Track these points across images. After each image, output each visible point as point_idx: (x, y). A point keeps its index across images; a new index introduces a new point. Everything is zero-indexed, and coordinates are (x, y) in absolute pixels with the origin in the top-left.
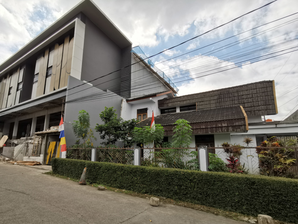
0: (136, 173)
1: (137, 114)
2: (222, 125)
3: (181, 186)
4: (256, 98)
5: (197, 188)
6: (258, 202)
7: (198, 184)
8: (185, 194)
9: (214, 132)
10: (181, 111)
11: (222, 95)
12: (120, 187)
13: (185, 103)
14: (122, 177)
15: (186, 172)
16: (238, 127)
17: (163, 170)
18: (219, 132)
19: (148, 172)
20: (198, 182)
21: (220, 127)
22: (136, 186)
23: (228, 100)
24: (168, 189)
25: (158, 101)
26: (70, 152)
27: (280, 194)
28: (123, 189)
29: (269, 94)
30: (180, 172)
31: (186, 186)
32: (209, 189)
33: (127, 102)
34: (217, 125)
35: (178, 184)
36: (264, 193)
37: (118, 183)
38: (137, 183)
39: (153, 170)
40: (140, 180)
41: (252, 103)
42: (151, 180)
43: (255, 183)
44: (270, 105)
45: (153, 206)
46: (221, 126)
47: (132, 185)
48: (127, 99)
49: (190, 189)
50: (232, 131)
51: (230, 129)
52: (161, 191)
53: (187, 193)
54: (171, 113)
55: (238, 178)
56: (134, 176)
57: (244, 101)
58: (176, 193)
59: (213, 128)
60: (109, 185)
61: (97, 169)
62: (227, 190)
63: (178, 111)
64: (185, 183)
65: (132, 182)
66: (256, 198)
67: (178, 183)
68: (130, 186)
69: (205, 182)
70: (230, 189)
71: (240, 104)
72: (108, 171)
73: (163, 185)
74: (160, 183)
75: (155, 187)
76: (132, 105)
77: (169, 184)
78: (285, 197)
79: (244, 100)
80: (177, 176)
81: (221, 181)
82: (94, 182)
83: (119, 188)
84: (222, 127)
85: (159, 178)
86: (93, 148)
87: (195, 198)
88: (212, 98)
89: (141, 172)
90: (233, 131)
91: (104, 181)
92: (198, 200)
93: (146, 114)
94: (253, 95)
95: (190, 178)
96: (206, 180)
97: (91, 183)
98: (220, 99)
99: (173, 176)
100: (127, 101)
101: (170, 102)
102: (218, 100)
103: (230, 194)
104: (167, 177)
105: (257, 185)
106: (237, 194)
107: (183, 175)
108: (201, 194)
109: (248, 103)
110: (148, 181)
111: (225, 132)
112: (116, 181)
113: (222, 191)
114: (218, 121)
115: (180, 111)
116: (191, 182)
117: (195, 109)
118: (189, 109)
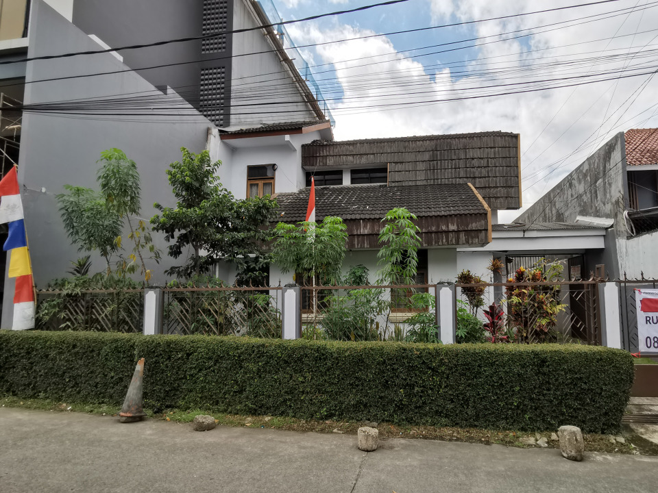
0: (303, 363)
1: (248, 180)
2: (448, 227)
3: (412, 386)
4: (494, 168)
5: (445, 387)
6: (547, 400)
7: (447, 378)
8: (420, 407)
9: (434, 243)
10: (353, 181)
11: (439, 152)
12: (255, 410)
13: (363, 162)
14: (260, 377)
15: (424, 350)
16: (476, 233)
17: (371, 349)
18: (443, 245)
19: (335, 355)
20: (448, 372)
21: (445, 232)
22: (302, 401)
23: (448, 166)
24: (381, 398)
25: (303, 146)
26: (54, 306)
27: (579, 379)
28: (265, 414)
29: (512, 162)
30: (412, 350)
31: (423, 386)
32: (469, 386)
33: (221, 139)
34: (438, 227)
35: (405, 383)
36: (557, 380)
37: (247, 398)
38: (303, 392)
39: (346, 351)
40: (313, 381)
41: (487, 179)
42: (343, 379)
43: (547, 362)
44: (512, 187)
45: (368, 451)
46: (446, 229)
47: (290, 400)
48: (220, 129)
49: (430, 392)
50: (464, 242)
51: (463, 237)
52: (365, 406)
53: (424, 403)
54: (332, 186)
55: (521, 354)
56: (296, 372)
57: (474, 173)
58: (400, 407)
59: (431, 233)
60: (222, 407)
61: (179, 358)
62: (501, 384)
63: (347, 181)
64: (421, 378)
65: (290, 392)
66: (545, 392)
67: (405, 379)
68: (285, 401)
69: (463, 370)
70: (506, 380)
71: (467, 178)
72: (217, 361)
73: (370, 388)
74: (362, 384)
75: (352, 399)
76: (233, 151)
77: (386, 385)
78: (585, 383)
80: (405, 361)
81: (492, 364)
82: (168, 407)
83: (253, 412)
84: (447, 232)
85: (361, 370)
86: (151, 288)
87: (442, 412)
88: (419, 157)
89: (316, 359)
90: (467, 243)
91: (201, 398)
92: (447, 416)
93: (272, 181)
94: (490, 160)
95: (432, 364)
96: (464, 365)
97: (159, 411)
98: (435, 162)
99: (394, 364)
100: (224, 135)
101: (331, 153)
102: (432, 163)
103: (505, 391)
104: (382, 367)
105: (548, 366)
106: (517, 388)
107: (418, 357)
108: (452, 402)
109: (480, 177)
110: (333, 383)
111: (453, 244)
112: (241, 392)
113: (493, 386)
114: (441, 217)
115: (352, 183)
116: (433, 376)
117: (384, 179)
118: (371, 180)
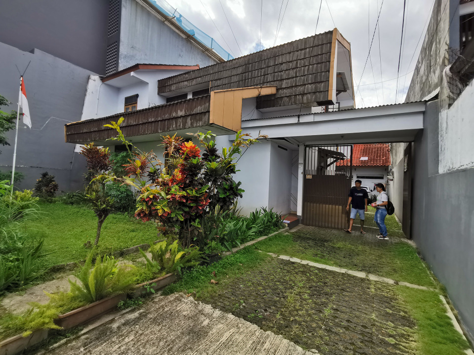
1: (125, 106)
2: (177, 113)
16: (200, 115)
18: (173, 130)
23: (258, 74)
29: (324, 58)
33: (103, 82)
34: (170, 114)
41: (294, 79)
44: (321, 82)
46: (176, 116)
50: (190, 126)
51: (189, 121)
59: (165, 120)
76: (118, 90)
79: (282, 73)
93: (136, 105)
94: (299, 61)
98: (247, 74)
100: (102, 79)
102: (244, 75)
111: (181, 129)
114: (173, 105)
